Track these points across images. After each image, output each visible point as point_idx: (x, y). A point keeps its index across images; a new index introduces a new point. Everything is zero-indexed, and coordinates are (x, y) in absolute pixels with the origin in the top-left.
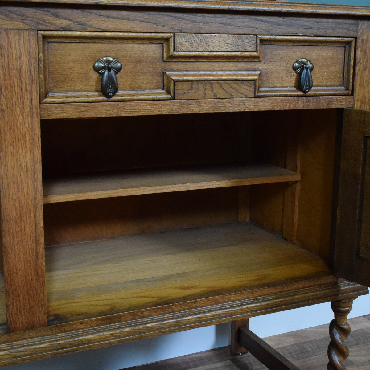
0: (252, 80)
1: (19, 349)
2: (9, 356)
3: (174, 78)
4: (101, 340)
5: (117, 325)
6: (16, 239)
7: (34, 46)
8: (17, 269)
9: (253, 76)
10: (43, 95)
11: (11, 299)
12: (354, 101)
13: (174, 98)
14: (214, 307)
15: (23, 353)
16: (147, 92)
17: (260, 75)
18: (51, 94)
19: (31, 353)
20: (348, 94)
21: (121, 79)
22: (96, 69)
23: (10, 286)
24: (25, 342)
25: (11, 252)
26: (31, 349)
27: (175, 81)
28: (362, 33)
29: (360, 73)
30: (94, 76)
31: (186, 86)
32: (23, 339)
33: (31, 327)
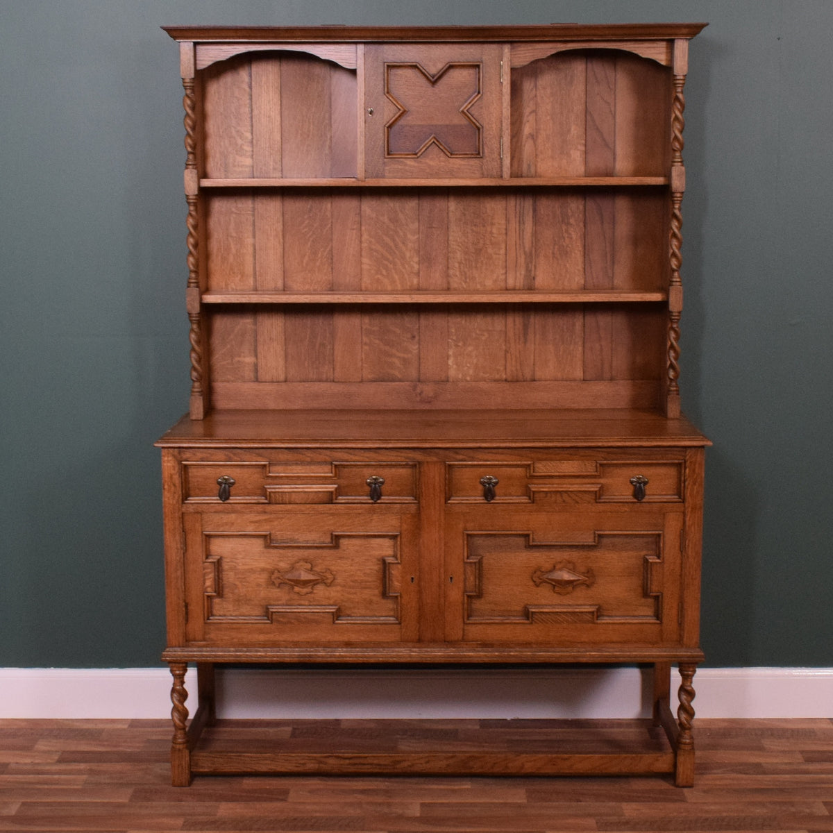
0: (593, 491)
1: (426, 653)
2: (418, 657)
3: (533, 489)
4: (476, 657)
5: (490, 649)
6: (427, 584)
7: (443, 470)
8: (427, 602)
9: (595, 488)
10: (447, 499)
11: (423, 621)
12: (684, 507)
13: (533, 502)
14: (564, 649)
15: (427, 656)
16: (515, 497)
17: (600, 488)
18: (452, 498)
19: (432, 657)
20: (680, 502)
21: (497, 490)
22: (481, 483)
23: (422, 612)
24: (429, 650)
26: (432, 654)
27: (534, 492)
28: (690, 457)
29: (689, 487)
30: (481, 487)
31: (542, 495)
32: (428, 648)
33: (434, 641)
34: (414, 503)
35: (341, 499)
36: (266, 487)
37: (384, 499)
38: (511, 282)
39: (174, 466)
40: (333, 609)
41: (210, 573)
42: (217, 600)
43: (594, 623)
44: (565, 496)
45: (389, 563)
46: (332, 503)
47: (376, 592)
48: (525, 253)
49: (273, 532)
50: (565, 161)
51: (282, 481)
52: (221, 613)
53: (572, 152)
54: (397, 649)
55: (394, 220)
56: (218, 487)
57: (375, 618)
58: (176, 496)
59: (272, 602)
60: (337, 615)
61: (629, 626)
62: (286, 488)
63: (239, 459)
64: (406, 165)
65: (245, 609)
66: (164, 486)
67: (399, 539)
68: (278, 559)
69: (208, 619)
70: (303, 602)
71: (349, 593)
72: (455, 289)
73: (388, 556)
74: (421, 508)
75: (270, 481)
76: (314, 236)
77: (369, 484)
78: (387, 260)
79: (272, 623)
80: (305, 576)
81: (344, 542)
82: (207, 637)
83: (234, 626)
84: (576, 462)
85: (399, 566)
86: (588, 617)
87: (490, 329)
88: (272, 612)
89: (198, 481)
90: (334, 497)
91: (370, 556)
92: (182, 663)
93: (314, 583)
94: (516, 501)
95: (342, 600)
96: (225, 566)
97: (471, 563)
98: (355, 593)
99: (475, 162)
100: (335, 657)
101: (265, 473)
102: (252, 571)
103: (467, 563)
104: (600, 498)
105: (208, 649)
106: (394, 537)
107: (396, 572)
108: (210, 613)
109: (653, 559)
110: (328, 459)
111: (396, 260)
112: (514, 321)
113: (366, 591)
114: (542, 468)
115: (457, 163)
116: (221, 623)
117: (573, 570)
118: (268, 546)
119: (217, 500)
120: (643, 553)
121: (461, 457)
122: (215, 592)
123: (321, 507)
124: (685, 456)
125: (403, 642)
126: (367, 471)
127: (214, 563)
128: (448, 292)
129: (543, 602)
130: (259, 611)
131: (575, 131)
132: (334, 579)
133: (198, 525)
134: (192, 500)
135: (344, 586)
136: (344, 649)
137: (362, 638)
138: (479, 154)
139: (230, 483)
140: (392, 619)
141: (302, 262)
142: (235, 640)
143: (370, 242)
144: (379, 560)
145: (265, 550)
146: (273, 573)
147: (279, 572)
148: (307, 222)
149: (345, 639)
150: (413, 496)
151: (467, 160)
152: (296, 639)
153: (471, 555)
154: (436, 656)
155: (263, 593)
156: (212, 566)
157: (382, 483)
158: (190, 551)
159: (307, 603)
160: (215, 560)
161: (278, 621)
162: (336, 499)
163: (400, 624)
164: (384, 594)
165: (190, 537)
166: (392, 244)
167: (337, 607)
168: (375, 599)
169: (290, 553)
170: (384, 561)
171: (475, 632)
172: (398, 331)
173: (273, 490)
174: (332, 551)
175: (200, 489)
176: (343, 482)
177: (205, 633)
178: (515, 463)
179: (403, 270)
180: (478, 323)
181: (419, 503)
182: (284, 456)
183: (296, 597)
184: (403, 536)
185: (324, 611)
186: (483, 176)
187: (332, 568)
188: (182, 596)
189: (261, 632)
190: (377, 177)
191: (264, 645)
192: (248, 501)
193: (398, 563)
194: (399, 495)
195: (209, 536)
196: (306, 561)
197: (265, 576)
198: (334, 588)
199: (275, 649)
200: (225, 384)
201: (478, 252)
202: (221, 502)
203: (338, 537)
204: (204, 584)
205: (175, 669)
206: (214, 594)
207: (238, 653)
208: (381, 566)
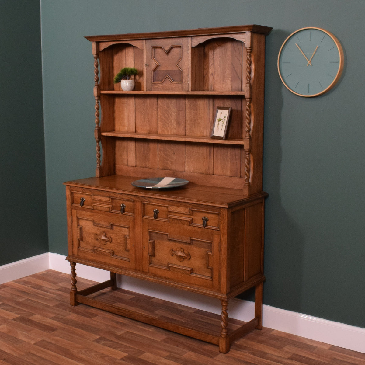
0: (188, 221)
6: (137, 248)
7: (141, 205)
8: (137, 255)
9: (189, 219)
10: (143, 216)
11: (137, 262)
12: (220, 233)
13: (169, 222)
14: (179, 283)
16: (164, 219)
17: (191, 220)
18: (145, 216)
20: (219, 230)
21: (159, 215)
22: (154, 211)
23: (136, 259)
24: (138, 273)
25: (136, 251)
27: (169, 218)
29: (222, 224)
30: (153, 213)
31: (172, 219)
33: (139, 271)
34: (133, 216)
35: (113, 211)
36: (92, 203)
37: (125, 213)
38: (205, 134)
39: (69, 192)
40: (111, 252)
41: (79, 231)
42: (81, 242)
43: (189, 275)
44: (179, 221)
45: (127, 238)
47: (123, 248)
48: (210, 122)
49: (94, 220)
50: (224, 84)
51: (97, 202)
52: (82, 247)
53: (227, 81)
54: (129, 271)
55: (168, 107)
56: (81, 201)
57: (123, 258)
58: (70, 203)
59: (95, 246)
60: (113, 254)
61: (201, 279)
62: (98, 204)
64: (158, 86)
65: (88, 247)
66: (67, 198)
68: (96, 230)
69: (79, 248)
71: (116, 247)
72: (188, 136)
73: (126, 235)
74: (135, 218)
75: (93, 201)
76: (144, 113)
77: (121, 207)
78: (166, 122)
79: (95, 253)
80: (103, 238)
81: (114, 227)
83: (85, 252)
84: (183, 208)
86: (187, 272)
87: (199, 152)
88: (95, 249)
89: (76, 198)
90: (111, 210)
91: (122, 234)
92: (74, 262)
93: (106, 241)
94: (164, 221)
95: (114, 249)
96: (83, 230)
97: (150, 242)
98: (118, 247)
99: (180, 85)
101: (92, 198)
102: (90, 233)
103: (148, 242)
104: (191, 224)
105: (78, 259)
106: (128, 228)
107: (128, 241)
108: (79, 246)
109: (209, 253)
110: (108, 195)
111: (169, 123)
112: (206, 150)
113: (121, 247)
114: (172, 208)
115: (175, 85)
116: (82, 250)
117: (183, 252)
118: (94, 225)
119: (80, 206)
120: (207, 250)
121: (146, 200)
122: (80, 239)
123: (107, 213)
124: (220, 211)
125: (130, 269)
126: (121, 202)
127: (80, 228)
128: (185, 136)
129: (174, 263)
130: (92, 248)
131: (228, 72)
132: (112, 240)
133: (75, 214)
134: (74, 205)
135: (115, 244)
136: (114, 267)
137: (119, 265)
138: (181, 82)
139: (84, 200)
140: (128, 259)
141: (141, 122)
142: (85, 257)
143: (161, 115)
144: (124, 236)
146: (95, 235)
147: (97, 235)
148: (142, 107)
151: (177, 84)
153: (151, 239)
154: (139, 276)
155: (93, 242)
157: (125, 207)
158: (73, 223)
159: (104, 248)
162: (111, 211)
163: (129, 261)
164: (125, 249)
165: (73, 217)
166: (167, 116)
167: (113, 251)
168: (123, 250)
169: (100, 228)
171: (152, 270)
172: (169, 150)
174: (111, 230)
175: (76, 201)
176: (114, 204)
177: (78, 253)
178: (163, 205)
179: (171, 127)
180: (195, 149)
182: (97, 193)
184: (130, 228)
185: (109, 252)
186: (183, 90)
187: (111, 236)
188: (71, 238)
189: (91, 255)
190: (150, 90)
191: (92, 261)
192: (88, 208)
193: (129, 238)
194: (130, 213)
195: (79, 219)
196: (104, 232)
197: (93, 235)
198: (112, 244)
200: (119, 166)
201: (195, 120)
203: (112, 225)
204: (77, 235)
205: (71, 263)
208: (125, 238)
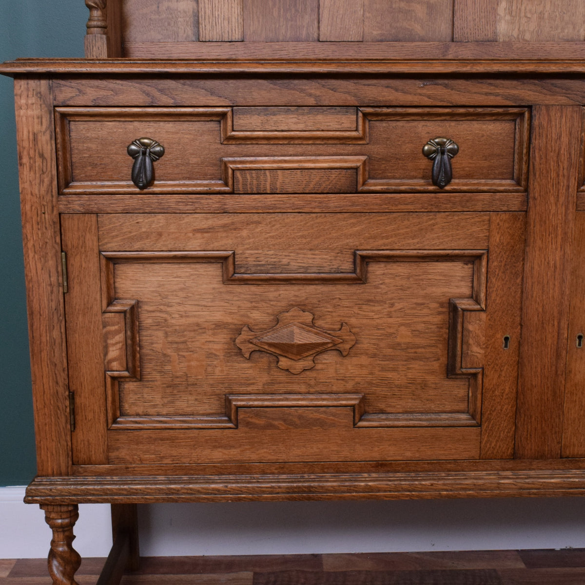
1: (527, 481)
2: (514, 486)
6: (534, 350)
7: (577, 124)
8: (532, 384)
10: (581, 181)
11: (522, 419)
15: (530, 486)
19: (539, 487)
23: (522, 403)
24: (532, 473)
25: (527, 364)
26: (540, 482)
32: (530, 469)
33: (541, 457)
34: (517, 191)
35: (375, 185)
36: (225, 159)
37: (456, 184)
39: (40, 118)
40: (353, 400)
41: (117, 332)
42: (130, 386)
45: (464, 310)
46: (357, 192)
47: (436, 365)
49: (239, 251)
51: (256, 149)
52: (140, 410)
54: (473, 474)
56: (131, 160)
57: (433, 416)
58: (47, 181)
59: (236, 388)
60: (361, 411)
62: (265, 162)
63: (171, 102)
65: (185, 403)
66: (21, 158)
67: (484, 263)
68: (249, 305)
69: (115, 421)
70: (296, 388)
71: (383, 369)
73: (462, 297)
74: (531, 201)
75: (233, 148)
77: (427, 154)
79: (237, 427)
80: (301, 337)
82: (113, 455)
83: (165, 434)
85: (483, 316)
88: (238, 407)
89: (89, 149)
90: (360, 180)
91: (425, 297)
92: (68, 505)
93: (317, 350)
95: (370, 383)
96: (147, 319)
98: (394, 370)
100: (356, 489)
101: (225, 130)
102: (199, 328)
105: (115, 478)
106: (473, 259)
107: (475, 326)
108: (117, 410)
110: (352, 100)
113: (416, 365)
116: (141, 429)
118: (229, 280)
119: (129, 186)
122: (127, 370)
123: (334, 201)
125: (483, 459)
127: (125, 312)
130: (212, 405)
132: (357, 342)
133: (91, 240)
134: (78, 187)
135: (374, 356)
136: (374, 475)
137: (408, 454)
139: (155, 153)
140: (463, 416)
142: (166, 461)
144: (442, 305)
145: (224, 288)
146: (239, 332)
147: (250, 329)
149: (376, 454)
150: (513, 179)
152: (283, 457)
154: (546, 486)
155: (220, 370)
156: (119, 318)
157: (454, 152)
158: (76, 289)
159: (303, 388)
160: (127, 308)
161: (248, 424)
162: (364, 184)
163: (479, 425)
164: (451, 371)
165: (75, 262)
167: (360, 396)
168: (431, 379)
169: (272, 292)
170: (452, 308)
173: (239, 166)
174: (353, 289)
175: (94, 166)
176: (377, 150)
177: (109, 449)
181: (526, 190)
182: (262, 95)
183: (282, 377)
184: (493, 256)
185: (335, 403)
187: (353, 321)
188: (62, 378)
189: (216, 444)
191: (221, 469)
192: (190, 189)
193: (482, 310)
194: (486, 178)
195: (113, 261)
196: (303, 307)
197: (222, 338)
198: (355, 360)
199: (243, 477)
202: (137, 190)
203: (366, 260)
204: (106, 354)
205: (53, 515)
206: (126, 374)
207: (173, 486)
208: (446, 317)
